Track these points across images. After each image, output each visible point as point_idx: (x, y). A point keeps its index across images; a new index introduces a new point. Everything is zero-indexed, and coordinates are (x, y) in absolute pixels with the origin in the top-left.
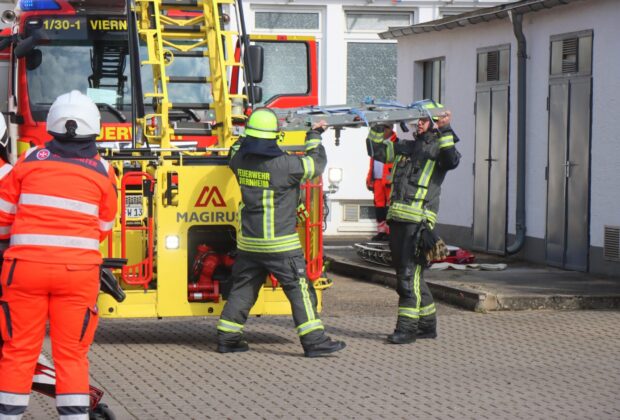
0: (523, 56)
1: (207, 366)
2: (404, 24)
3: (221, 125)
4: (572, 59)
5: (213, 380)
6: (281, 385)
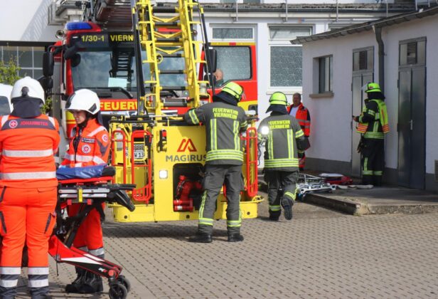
0: (382, 54)
1: (186, 251)
2: (306, 34)
3: (193, 100)
4: (413, 55)
5: (190, 260)
6: (233, 262)
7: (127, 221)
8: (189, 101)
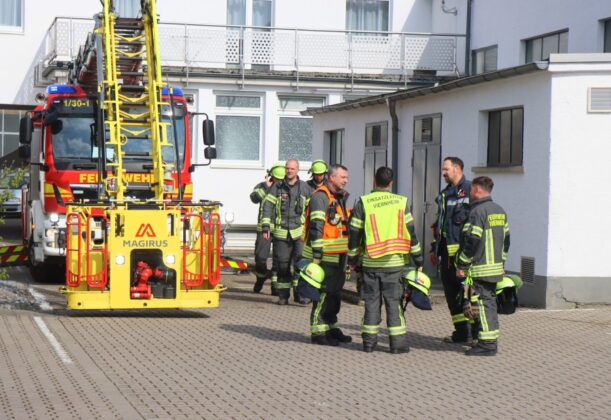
0: (396, 129)
2: (319, 105)
3: (157, 184)
4: (428, 133)
7: (81, 307)
8: (153, 185)
